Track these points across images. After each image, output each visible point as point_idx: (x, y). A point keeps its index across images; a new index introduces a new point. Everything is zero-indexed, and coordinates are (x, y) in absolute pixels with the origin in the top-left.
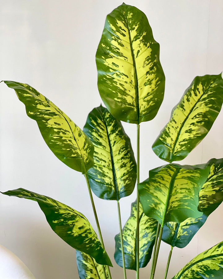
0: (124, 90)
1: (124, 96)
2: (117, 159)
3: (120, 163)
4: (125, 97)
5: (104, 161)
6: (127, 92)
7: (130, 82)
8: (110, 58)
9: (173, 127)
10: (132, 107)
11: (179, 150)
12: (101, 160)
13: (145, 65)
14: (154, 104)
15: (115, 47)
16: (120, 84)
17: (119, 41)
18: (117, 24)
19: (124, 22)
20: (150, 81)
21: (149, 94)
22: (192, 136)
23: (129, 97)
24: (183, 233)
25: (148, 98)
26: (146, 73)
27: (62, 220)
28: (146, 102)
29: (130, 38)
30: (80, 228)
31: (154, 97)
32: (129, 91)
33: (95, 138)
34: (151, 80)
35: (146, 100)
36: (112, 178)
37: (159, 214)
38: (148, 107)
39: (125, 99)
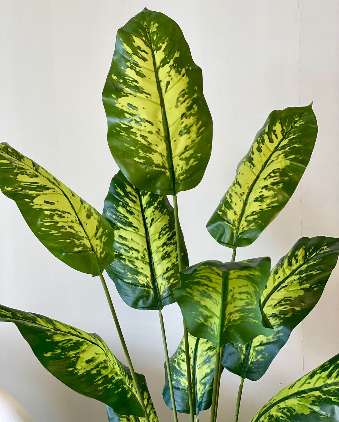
0: (147, 145)
1: (148, 154)
2: (157, 247)
3: (160, 252)
4: (151, 155)
5: (136, 250)
6: (154, 147)
7: (157, 132)
8: (124, 96)
9: (236, 193)
10: (163, 170)
11: (246, 229)
12: (132, 249)
13: (179, 104)
14: (197, 162)
15: (131, 79)
16: (142, 136)
17: (138, 69)
18: (133, 43)
19: (144, 39)
20: (187, 127)
21: (188, 149)
22: (264, 206)
23: (156, 154)
24: (256, 357)
25: (187, 154)
26: (180, 116)
27: (59, 351)
28: (184, 161)
29: (154, 63)
30: (88, 362)
31: (196, 152)
32: (157, 145)
33: (122, 215)
34: (189, 126)
35: (184, 158)
36: (150, 276)
37: (212, 333)
38: (187, 167)
39: (151, 158)
